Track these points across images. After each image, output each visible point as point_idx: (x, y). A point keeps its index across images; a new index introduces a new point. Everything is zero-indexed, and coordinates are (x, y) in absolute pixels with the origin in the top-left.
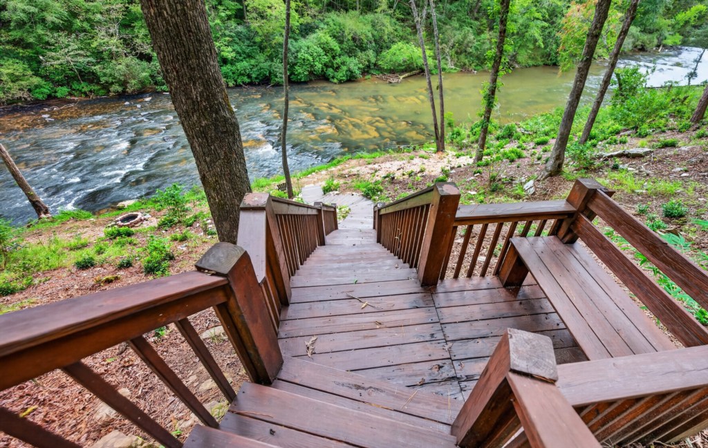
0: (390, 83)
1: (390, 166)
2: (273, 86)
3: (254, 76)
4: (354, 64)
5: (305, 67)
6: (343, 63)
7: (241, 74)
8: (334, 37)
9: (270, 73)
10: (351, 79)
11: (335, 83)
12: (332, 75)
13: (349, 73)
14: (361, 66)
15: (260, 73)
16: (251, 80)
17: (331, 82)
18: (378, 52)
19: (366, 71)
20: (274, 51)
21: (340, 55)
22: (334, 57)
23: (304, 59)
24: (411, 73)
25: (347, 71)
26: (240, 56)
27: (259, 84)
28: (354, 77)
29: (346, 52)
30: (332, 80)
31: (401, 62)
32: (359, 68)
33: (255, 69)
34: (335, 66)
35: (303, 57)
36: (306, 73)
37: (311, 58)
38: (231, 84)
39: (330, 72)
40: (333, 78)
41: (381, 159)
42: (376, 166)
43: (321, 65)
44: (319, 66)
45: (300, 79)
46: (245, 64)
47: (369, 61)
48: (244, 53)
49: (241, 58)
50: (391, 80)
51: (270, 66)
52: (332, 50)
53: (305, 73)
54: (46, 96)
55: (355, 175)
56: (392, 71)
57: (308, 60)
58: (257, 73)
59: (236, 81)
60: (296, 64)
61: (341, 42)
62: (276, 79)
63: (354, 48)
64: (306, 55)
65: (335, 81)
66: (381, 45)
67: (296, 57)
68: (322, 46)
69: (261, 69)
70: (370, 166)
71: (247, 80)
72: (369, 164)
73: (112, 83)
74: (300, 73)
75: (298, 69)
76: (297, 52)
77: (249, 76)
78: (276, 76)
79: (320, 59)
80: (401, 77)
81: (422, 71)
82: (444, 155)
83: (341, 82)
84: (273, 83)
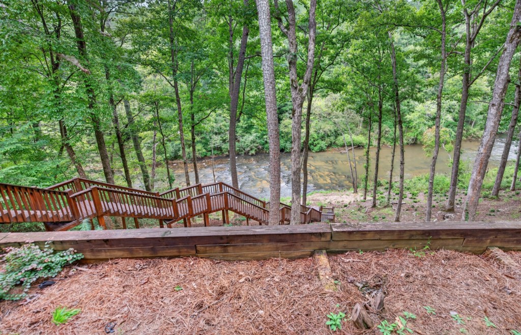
1: (332, 198)
4: (323, 144)
6: (318, 144)
10: (321, 150)
11: (314, 152)
12: (313, 148)
18: (336, 137)
19: (329, 146)
24: (352, 147)
25: (320, 147)
28: (323, 150)
29: (320, 138)
32: (326, 145)
34: (315, 144)
41: (330, 194)
50: (342, 151)
56: (343, 146)
66: (338, 134)
80: (347, 150)
81: (359, 146)
82: (357, 194)
83: (317, 152)
84: (285, 151)
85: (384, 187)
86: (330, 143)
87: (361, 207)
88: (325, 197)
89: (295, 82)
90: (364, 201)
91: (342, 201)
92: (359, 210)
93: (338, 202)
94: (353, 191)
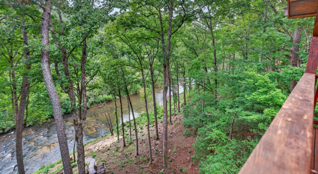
1: (99, 144)
41: (97, 141)
50: (100, 106)
80: (103, 104)
81: (109, 101)
82: (113, 136)
85: (126, 126)
86: (91, 102)
87: (118, 148)
88: (94, 145)
89: (76, 121)
90: (119, 142)
91: (106, 145)
92: (117, 151)
93: (104, 147)
94: (111, 134)
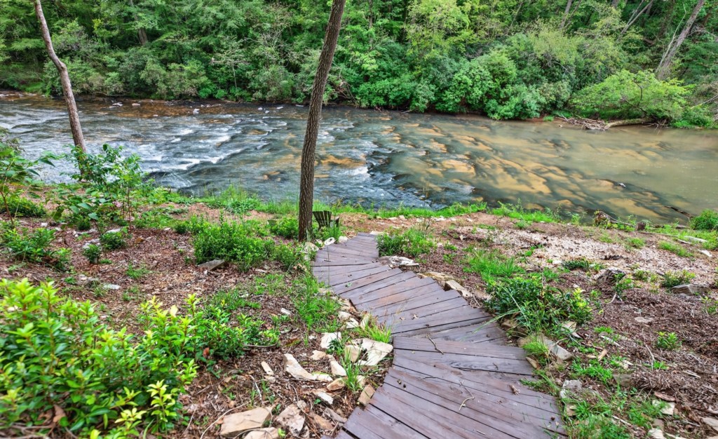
0: (587, 129)
1: (574, 246)
2: (410, 113)
3: (392, 97)
4: (532, 97)
5: (458, 92)
6: (515, 94)
7: (379, 95)
8: (513, 58)
9: (412, 96)
10: (521, 115)
11: (495, 120)
12: (493, 108)
13: (520, 108)
14: (543, 100)
15: (400, 96)
16: (388, 102)
17: (489, 118)
18: (577, 88)
19: (550, 109)
20: (425, 71)
21: (513, 84)
22: (503, 85)
23: (460, 83)
24: (631, 121)
25: (518, 104)
26: (385, 74)
27: (395, 109)
28: (526, 114)
29: (525, 81)
30: (492, 116)
31: (616, 103)
32: (539, 103)
33: (395, 89)
34: (502, 96)
35: (460, 79)
36: (458, 100)
37: (470, 82)
38: (364, 105)
39: (492, 103)
40: (493, 112)
41: (551, 228)
42: (537, 237)
43: (480, 92)
44: (478, 92)
45: (448, 108)
46: (386, 82)
47: (557, 96)
48: (390, 70)
49: (384, 76)
50: (589, 125)
51: (415, 88)
52: (504, 73)
53: (456, 100)
54: (207, 95)
55: (479, 240)
56: (594, 116)
57: (466, 83)
58: (397, 94)
59: (370, 102)
60: (447, 88)
61: (521, 67)
62: (417, 104)
63: (540, 76)
64: (465, 77)
65: (496, 116)
66: (584, 77)
67: (450, 80)
68: (492, 68)
69: (402, 90)
70: (523, 234)
71: (381, 101)
72: (521, 228)
73: (258, 90)
74: (449, 100)
75: (449, 95)
76: (454, 73)
77: (386, 98)
78: (417, 100)
79: (482, 84)
80: (609, 125)
83: (504, 118)
84: (411, 108)
86: (553, 98)
